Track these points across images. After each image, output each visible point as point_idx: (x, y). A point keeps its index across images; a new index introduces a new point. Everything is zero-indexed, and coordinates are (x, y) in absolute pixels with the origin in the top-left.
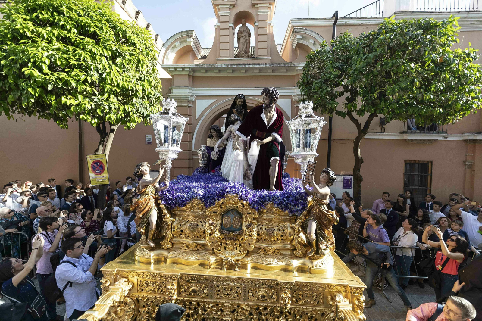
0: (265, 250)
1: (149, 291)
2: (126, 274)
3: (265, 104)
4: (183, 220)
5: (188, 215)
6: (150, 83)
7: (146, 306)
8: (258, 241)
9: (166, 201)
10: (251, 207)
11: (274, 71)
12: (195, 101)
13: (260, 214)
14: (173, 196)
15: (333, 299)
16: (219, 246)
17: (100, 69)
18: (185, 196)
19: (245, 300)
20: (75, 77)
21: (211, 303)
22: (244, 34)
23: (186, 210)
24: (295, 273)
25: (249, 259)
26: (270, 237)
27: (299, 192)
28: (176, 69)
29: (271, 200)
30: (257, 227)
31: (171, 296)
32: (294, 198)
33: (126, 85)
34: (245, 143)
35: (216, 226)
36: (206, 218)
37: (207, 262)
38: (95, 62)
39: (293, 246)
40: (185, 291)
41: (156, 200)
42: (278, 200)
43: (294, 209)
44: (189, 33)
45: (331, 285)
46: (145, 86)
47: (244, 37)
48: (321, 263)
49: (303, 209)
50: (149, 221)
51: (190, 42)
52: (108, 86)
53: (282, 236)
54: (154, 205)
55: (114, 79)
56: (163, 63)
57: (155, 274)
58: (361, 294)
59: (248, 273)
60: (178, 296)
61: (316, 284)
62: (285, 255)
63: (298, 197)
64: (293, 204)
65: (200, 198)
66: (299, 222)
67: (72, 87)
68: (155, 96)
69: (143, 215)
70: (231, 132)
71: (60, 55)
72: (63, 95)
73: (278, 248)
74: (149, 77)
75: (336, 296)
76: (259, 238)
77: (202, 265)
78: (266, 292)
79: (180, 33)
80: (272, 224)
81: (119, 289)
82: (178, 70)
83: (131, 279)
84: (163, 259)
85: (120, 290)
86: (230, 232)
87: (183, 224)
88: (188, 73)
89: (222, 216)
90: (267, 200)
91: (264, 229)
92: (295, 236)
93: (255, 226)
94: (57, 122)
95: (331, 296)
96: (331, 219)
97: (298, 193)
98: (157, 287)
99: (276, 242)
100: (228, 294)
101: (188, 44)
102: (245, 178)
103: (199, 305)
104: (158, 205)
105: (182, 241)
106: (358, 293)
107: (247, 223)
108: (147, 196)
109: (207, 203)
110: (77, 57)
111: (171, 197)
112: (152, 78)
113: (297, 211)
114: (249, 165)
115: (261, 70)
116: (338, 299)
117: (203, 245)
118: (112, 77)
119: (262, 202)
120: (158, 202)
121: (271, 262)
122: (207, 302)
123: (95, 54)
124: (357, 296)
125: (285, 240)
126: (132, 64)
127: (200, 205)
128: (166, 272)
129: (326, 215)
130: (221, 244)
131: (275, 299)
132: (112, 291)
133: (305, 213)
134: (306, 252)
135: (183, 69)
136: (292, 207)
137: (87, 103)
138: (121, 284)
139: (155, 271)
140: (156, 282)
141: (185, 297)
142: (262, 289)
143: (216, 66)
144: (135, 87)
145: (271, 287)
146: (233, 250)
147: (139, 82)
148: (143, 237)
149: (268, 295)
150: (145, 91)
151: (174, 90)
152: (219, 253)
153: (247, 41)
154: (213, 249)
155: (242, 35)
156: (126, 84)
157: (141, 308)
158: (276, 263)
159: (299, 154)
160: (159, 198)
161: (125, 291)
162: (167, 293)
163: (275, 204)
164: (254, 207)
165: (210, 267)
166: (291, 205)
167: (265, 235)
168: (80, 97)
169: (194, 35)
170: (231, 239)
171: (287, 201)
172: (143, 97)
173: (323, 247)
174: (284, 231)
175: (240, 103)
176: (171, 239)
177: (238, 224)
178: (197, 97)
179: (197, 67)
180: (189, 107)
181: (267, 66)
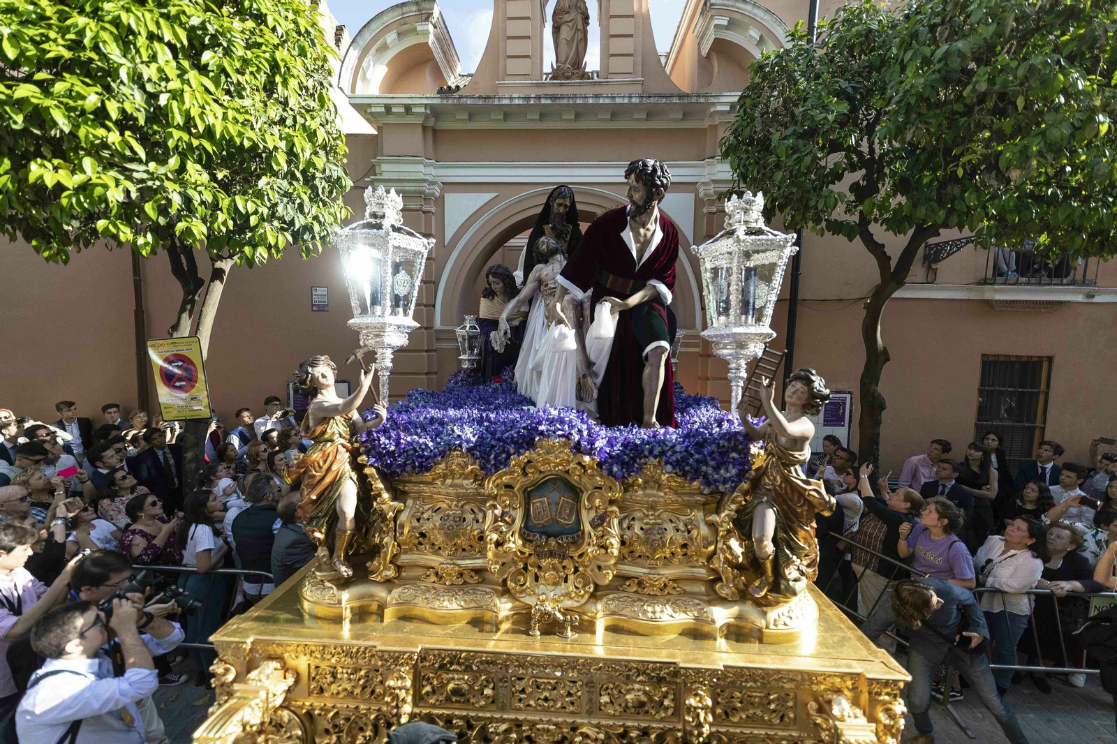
0: (640, 584)
1: (338, 693)
2: (279, 650)
3: (633, 202)
4: (426, 507)
5: (439, 493)
6: (312, 136)
7: (332, 731)
8: (621, 559)
9: (380, 456)
10: (605, 473)
11: (650, 115)
12: (442, 198)
13: (626, 490)
14: (398, 444)
15: (824, 708)
16: (521, 574)
17: (150, 80)
18: (430, 444)
19: (590, 713)
20: (65, 100)
21: (503, 721)
22: (572, 16)
23: (434, 479)
24: (721, 643)
25: (600, 606)
26: (654, 551)
27: (728, 433)
28: (388, 108)
29: (656, 452)
30: (620, 523)
31: (397, 707)
32: (714, 447)
33: (234, 133)
34: (578, 306)
35: (513, 521)
36: (485, 502)
37: (488, 615)
38: (133, 58)
39: (714, 571)
40: (434, 692)
41: (354, 454)
42: (675, 452)
43: (716, 476)
44: (423, 9)
45: (816, 674)
46: (296, 140)
47: (570, 24)
48: (786, 614)
49: (741, 476)
50: (335, 510)
51: (427, 33)
52: (177, 134)
53: (684, 546)
54: (347, 467)
55: (195, 112)
56: (353, 90)
57: (354, 650)
58: (895, 696)
59: (599, 646)
60: (415, 704)
61: (778, 671)
62: (693, 595)
63: (726, 444)
64: (712, 463)
65: (469, 450)
66: (729, 511)
67: (62, 131)
68: (328, 173)
69: (320, 496)
70: (540, 282)
71: (14, 27)
72: (35, 158)
73: (673, 578)
74: (308, 117)
75: (829, 702)
76: (625, 551)
77: (477, 623)
78: (645, 693)
79: (397, 6)
80: (659, 516)
81: (258, 692)
82: (394, 110)
83: (292, 663)
84: (374, 607)
85: (263, 694)
86: (549, 536)
87: (425, 516)
88: (420, 120)
89: (528, 495)
90: (646, 453)
91: (637, 530)
92: (720, 545)
93: (616, 521)
94: (34, 243)
95: (816, 700)
96: (815, 502)
97: (725, 434)
98: (361, 682)
99: (667, 561)
100: (546, 699)
101: (421, 40)
102: (580, 398)
103: (470, 727)
104: (357, 467)
105: (423, 562)
106: (887, 694)
107: (593, 514)
108: (329, 444)
109: (488, 461)
110: (71, 36)
111: (393, 448)
112: (318, 120)
113: (725, 481)
114: (589, 364)
115: (616, 112)
116: (836, 711)
117: (478, 571)
118: (187, 106)
119: (633, 459)
120: (359, 459)
121: (658, 615)
122: (491, 720)
123: (130, 31)
124: (884, 703)
125: (692, 556)
126: (252, 73)
127: (470, 468)
128: (384, 644)
129: (800, 493)
130: (525, 568)
131: (670, 712)
132: (239, 698)
133: (745, 485)
134: (746, 586)
135: (408, 108)
136: (710, 471)
137: (112, 184)
138: (263, 677)
139: (354, 642)
140: (356, 671)
141: (434, 706)
142: (637, 686)
143: (496, 102)
144: (264, 141)
145: (660, 680)
146: (556, 584)
147: (276, 129)
148: (322, 552)
149: (651, 700)
150: (297, 156)
151: (384, 167)
152: (521, 592)
153: (580, 35)
154: (505, 581)
155: (567, 17)
156: (233, 129)
157: (320, 736)
158: (671, 617)
159: (728, 331)
160: (362, 449)
161: (274, 695)
162: (388, 699)
163: (667, 463)
164: (611, 473)
165: (498, 630)
166: (707, 464)
167: (639, 545)
168: (88, 163)
169: (436, 13)
170: (551, 554)
171: (697, 456)
172: (290, 176)
173: (791, 573)
174: (689, 532)
175: (562, 210)
176: (395, 557)
177: (570, 515)
178: (445, 187)
179: (445, 102)
180: (424, 212)
181: (634, 100)
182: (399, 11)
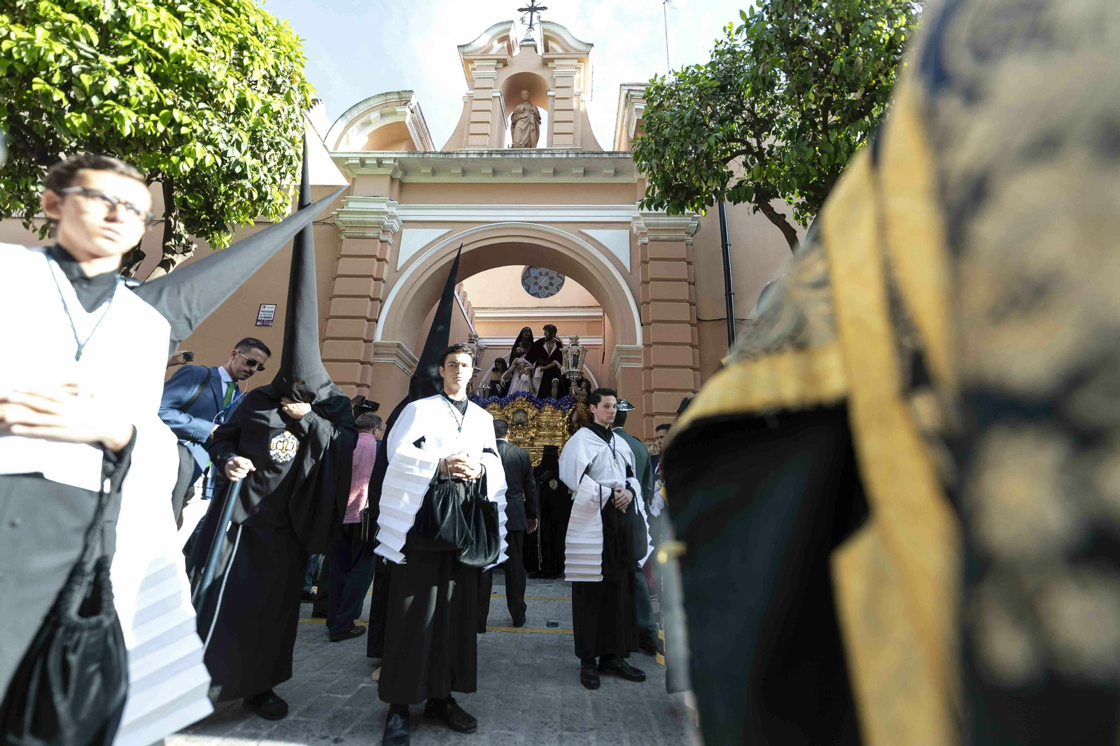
11: (586, 170)
12: (400, 233)
22: (526, 115)
28: (362, 161)
44: (403, 97)
47: (524, 120)
51: (404, 114)
79: (383, 94)
82: (367, 162)
88: (389, 172)
101: (400, 119)
115: (558, 169)
135: (380, 161)
143: (455, 156)
151: (351, 205)
153: (532, 127)
155: (522, 116)
169: (413, 102)
178: (404, 224)
179: (411, 156)
180: (381, 242)
181: (570, 156)
182: (384, 98)
